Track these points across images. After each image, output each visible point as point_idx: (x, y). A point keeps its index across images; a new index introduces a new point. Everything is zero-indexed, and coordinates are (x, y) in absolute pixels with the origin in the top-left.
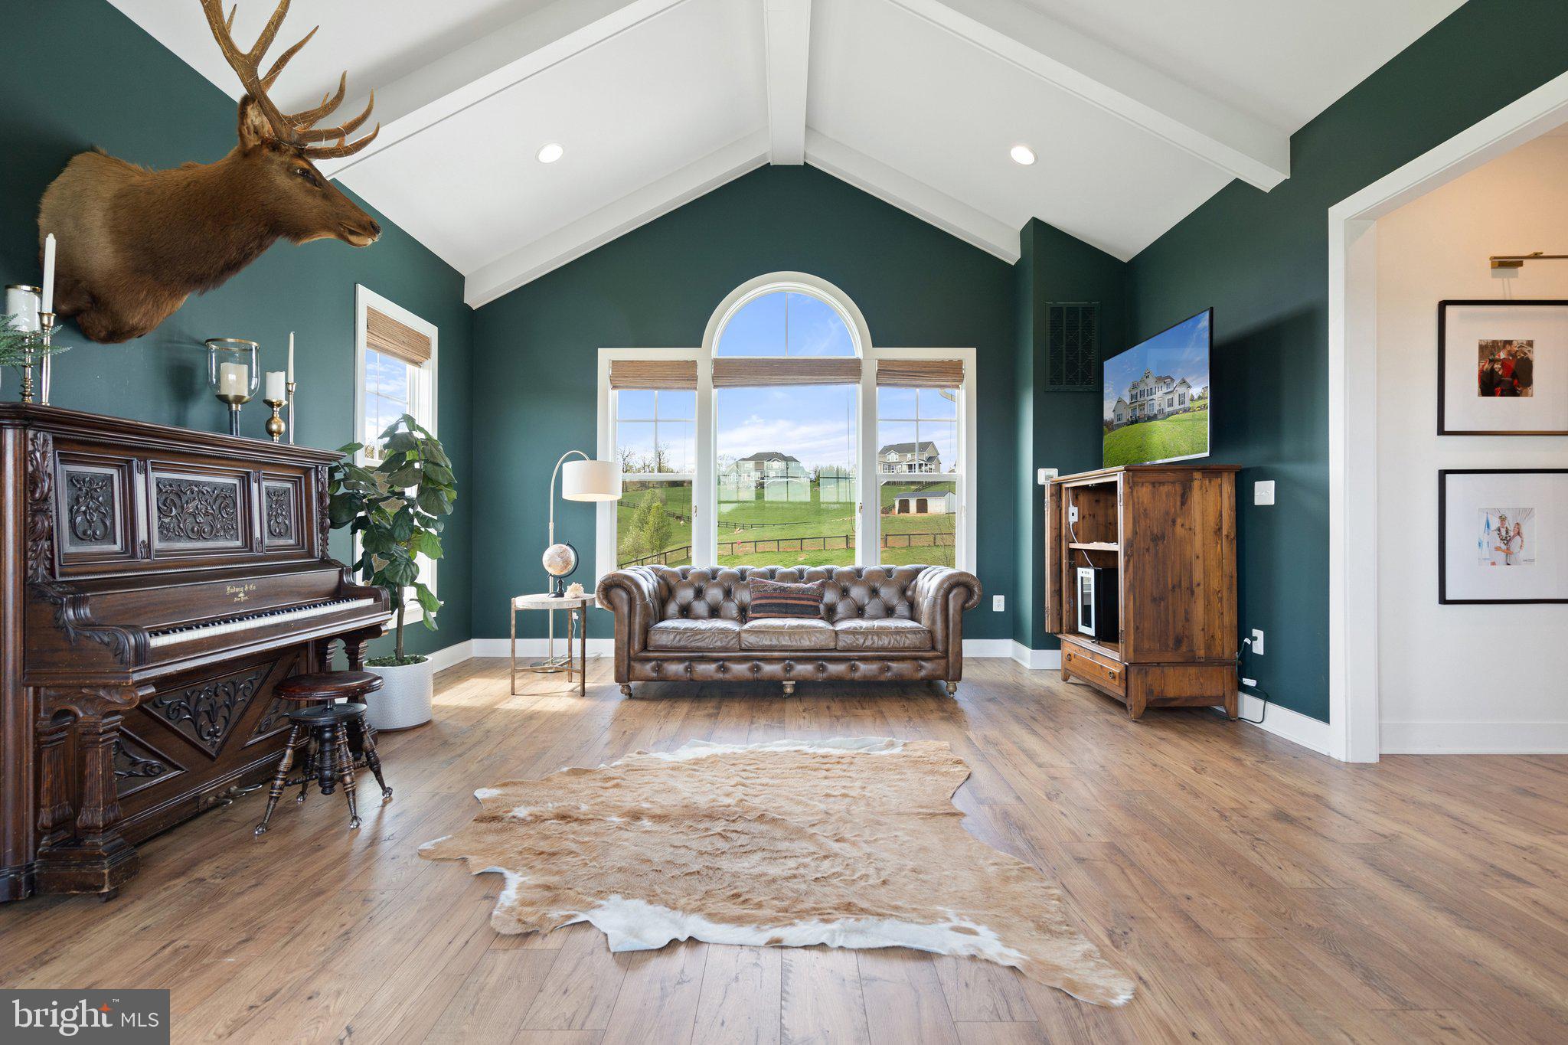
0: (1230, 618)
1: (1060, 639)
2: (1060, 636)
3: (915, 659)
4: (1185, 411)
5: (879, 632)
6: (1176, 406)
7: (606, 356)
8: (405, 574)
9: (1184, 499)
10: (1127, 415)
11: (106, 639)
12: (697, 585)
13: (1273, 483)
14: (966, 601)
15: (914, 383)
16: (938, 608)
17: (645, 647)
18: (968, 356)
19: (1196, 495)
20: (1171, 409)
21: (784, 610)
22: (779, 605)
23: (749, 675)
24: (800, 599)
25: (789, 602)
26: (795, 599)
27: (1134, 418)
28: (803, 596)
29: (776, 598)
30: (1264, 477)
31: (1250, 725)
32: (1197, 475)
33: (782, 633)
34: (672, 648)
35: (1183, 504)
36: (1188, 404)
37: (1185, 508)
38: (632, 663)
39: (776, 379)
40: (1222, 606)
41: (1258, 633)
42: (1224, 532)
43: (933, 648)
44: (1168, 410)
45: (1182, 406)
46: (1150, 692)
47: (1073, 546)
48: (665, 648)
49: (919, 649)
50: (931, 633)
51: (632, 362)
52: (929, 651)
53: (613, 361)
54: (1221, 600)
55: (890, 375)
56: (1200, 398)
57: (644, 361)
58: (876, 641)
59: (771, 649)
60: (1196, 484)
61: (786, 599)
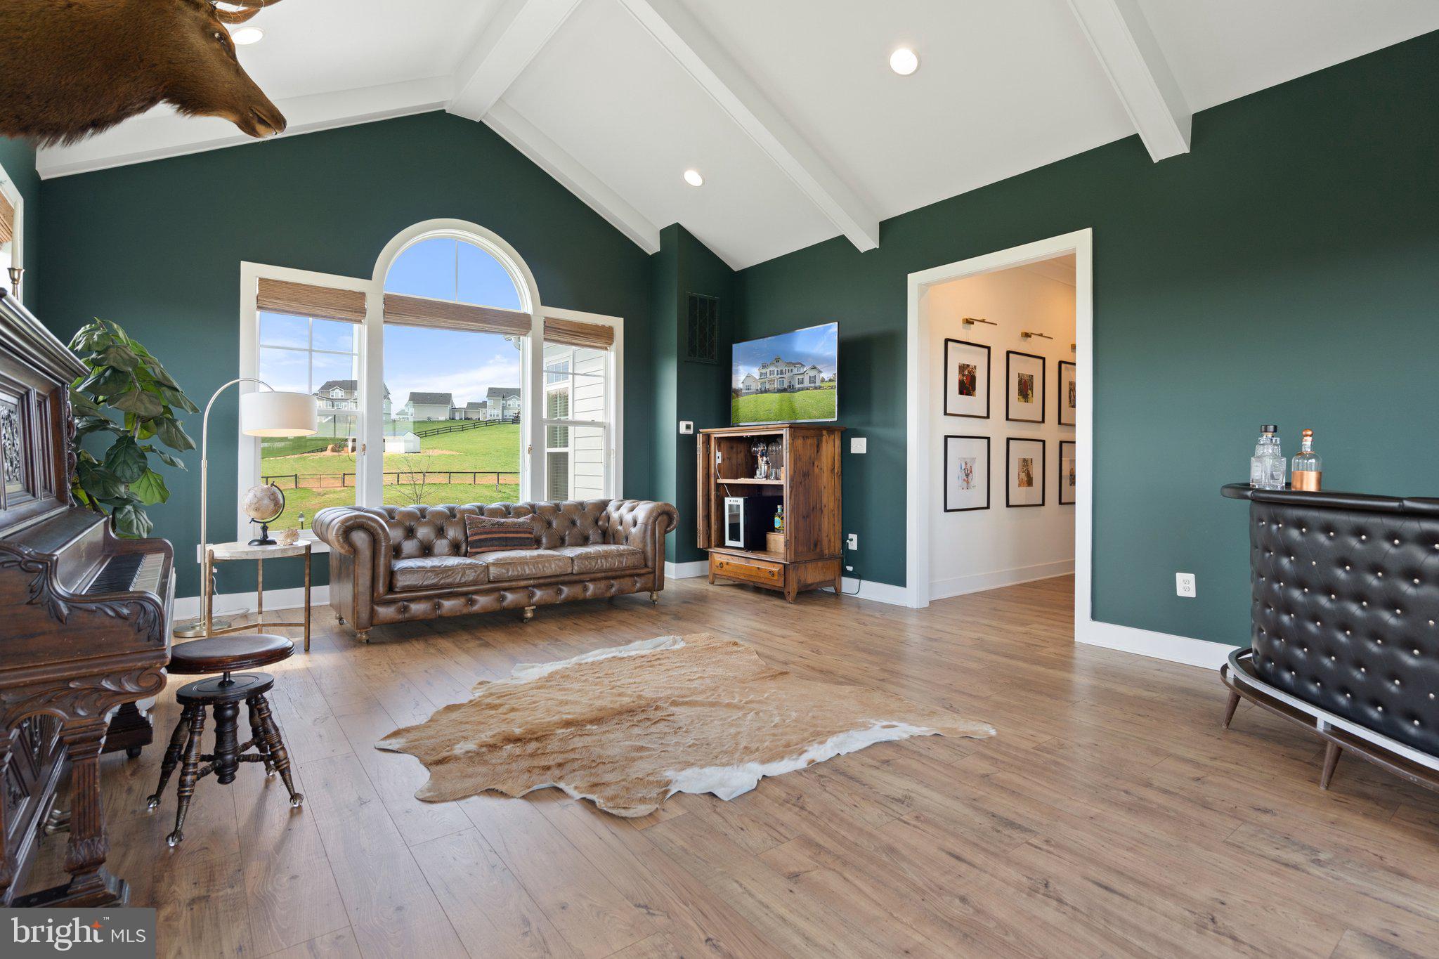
0: (838, 528)
1: (708, 552)
2: (710, 550)
3: (632, 576)
4: (816, 388)
5: (606, 556)
6: (807, 384)
7: (251, 274)
8: (139, 523)
9: (818, 446)
10: (755, 387)
11: (125, 611)
12: (407, 524)
13: (865, 440)
14: (667, 528)
15: (574, 341)
16: (649, 533)
17: (391, 588)
18: (617, 324)
19: (824, 445)
20: (801, 386)
21: (504, 543)
22: (500, 538)
23: (496, 606)
24: (517, 532)
25: (508, 535)
26: (513, 532)
27: (763, 389)
28: (519, 530)
29: (495, 532)
30: (858, 435)
31: (850, 597)
32: (825, 432)
33: (526, 563)
34: (421, 587)
35: (818, 452)
36: (818, 383)
37: (819, 453)
38: (376, 608)
39: (451, 322)
40: (834, 520)
41: (854, 537)
42: (836, 471)
43: (646, 566)
44: (797, 386)
45: (813, 385)
46: (799, 581)
47: (721, 481)
48: (414, 587)
49: (635, 567)
50: (644, 552)
51: (286, 283)
52: (641, 568)
53: (261, 279)
54: (834, 515)
55: (556, 332)
56: (831, 380)
57: (301, 285)
58: (604, 564)
59: (517, 579)
60: (824, 438)
61: (506, 533)
